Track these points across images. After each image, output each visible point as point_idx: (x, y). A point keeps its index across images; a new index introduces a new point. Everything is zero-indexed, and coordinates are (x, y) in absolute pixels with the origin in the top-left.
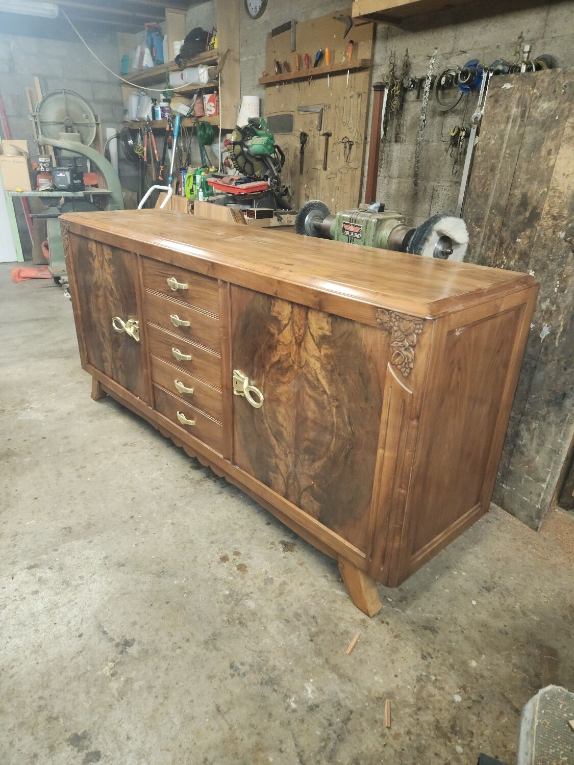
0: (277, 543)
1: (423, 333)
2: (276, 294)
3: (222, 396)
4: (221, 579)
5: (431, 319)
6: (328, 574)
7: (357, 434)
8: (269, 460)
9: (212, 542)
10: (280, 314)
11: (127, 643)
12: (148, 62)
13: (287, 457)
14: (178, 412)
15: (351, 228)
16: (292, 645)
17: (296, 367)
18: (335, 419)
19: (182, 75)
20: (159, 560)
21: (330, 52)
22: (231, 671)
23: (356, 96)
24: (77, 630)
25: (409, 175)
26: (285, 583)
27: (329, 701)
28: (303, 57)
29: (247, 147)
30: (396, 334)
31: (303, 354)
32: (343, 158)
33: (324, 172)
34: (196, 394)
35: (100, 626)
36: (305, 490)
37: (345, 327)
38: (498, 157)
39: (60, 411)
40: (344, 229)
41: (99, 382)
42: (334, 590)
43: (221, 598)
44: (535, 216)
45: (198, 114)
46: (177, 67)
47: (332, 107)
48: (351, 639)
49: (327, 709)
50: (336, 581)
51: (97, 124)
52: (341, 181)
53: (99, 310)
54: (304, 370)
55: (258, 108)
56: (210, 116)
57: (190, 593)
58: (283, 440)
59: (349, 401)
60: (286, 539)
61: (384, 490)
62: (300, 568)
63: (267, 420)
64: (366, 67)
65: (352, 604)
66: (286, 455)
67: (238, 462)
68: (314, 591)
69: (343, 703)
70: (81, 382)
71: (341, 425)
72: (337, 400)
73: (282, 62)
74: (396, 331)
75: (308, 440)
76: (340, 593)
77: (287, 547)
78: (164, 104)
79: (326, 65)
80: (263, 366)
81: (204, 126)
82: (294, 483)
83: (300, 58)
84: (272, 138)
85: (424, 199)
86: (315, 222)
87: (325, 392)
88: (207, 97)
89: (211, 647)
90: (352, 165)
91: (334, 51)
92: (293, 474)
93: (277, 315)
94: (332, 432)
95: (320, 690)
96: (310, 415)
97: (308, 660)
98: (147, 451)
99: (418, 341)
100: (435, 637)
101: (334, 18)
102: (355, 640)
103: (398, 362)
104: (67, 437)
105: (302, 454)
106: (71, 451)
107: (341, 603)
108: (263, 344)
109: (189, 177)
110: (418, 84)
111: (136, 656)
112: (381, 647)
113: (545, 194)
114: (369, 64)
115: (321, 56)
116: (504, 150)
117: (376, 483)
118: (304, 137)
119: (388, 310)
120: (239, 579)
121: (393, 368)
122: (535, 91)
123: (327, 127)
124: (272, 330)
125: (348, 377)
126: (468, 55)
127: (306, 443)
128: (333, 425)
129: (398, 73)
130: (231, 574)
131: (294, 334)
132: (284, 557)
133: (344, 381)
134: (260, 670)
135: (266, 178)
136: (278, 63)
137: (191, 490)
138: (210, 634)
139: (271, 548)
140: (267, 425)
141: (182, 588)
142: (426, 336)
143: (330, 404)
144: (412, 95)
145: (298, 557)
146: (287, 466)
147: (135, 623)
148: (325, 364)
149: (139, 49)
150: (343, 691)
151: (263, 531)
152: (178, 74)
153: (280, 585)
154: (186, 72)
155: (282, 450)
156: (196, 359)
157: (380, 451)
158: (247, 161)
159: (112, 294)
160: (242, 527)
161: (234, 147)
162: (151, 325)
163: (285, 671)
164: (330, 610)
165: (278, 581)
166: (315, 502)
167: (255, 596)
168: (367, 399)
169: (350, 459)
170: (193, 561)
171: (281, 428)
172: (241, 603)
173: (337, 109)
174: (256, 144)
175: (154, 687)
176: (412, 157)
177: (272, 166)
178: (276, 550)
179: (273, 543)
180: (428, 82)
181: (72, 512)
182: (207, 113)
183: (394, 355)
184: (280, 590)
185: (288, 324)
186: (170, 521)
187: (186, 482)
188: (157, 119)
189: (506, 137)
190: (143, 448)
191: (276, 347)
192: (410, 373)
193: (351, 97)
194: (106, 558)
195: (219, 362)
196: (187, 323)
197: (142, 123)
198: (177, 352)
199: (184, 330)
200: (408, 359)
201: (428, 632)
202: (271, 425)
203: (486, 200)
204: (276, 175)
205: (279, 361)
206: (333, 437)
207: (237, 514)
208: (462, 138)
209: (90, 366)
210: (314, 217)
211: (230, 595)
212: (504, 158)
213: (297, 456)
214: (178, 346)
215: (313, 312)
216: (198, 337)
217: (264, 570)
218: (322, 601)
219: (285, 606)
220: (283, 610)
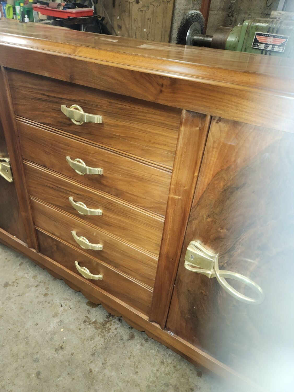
14: (76, 263)
33: (137, 5)
34: (108, 251)
40: (256, 41)
52: (153, 13)
86: (195, 37)
98: (33, 289)
137: (99, 340)
156: (109, 215)
162: (30, 164)
187: (91, 330)
196: (98, 171)
199: (94, 180)
210: (195, 31)
214: (79, 197)
216: (117, 190)
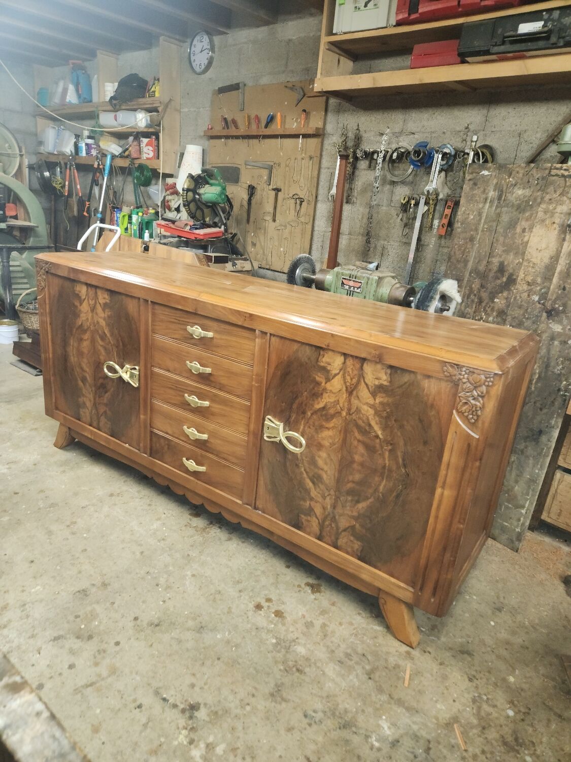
0: (303, 586)
1: (492, 386)
2: (328, 346)
3: (248, 442)
4: (263, 628)
5: (500, 373)
6: (361, 612)
7: (412, 475)
8: (302, 503)
9: (240, 591)
10: (330, 364)
11: (194, 708)
12: (72, 97)
13: (325, 499)
14: (184, 459)
15: (351, 283)
16: (354, 685)
17: (344, 414)
18: (387, 462)
19: (116, 116)
20: (193, 615)
21: (281, 116)
22: (306, 721)
23: (308, 159)
24: (135, 701)
25: (359, 233)
26: (324, 626)
27: (407, 734)
28: (253, 116)
29: (199, 195)
30: (465, 386)
31: (355, 402)
32: (293, 212)
33: (273, 223)
34: (212, 440)
35: (157, 693)
36: (345, 530)
37: (406, 378)
38: (476, 230)
39: (23, 463)
40: (343, 283)
41: (69, 428)
42: (371, 626)
43: (271, 648)
44: (511, 281)
45: (134, 155)
46: (110, 108)
47: (283, 165)
48: (405, 672)
49: (407, 743)
51: (21, 156)
52: (291, 233)
53: (80, 354)
54: (354, 416)
55: (202, 157)
56: (148, 159)
57: (237, 646)
58: (322, 482)
59: (405, 444)
60: (311, 581)
61: (440, 526)
62: (334, 608)
63: (303, 463)
64: (319, 134)
65: (392, 638)
66: (324, 497)
67: (260, 506)
68: (354, 629)
69: (418, 734)
70: (36, 429)
71: (394, 468)
72: (391, 444)
73: (229, 119)
74: (464, 383)
75: (353, 482)
76: (378, 628)
77: (315, 588)
78: (90, 141)
79: (277, 128)
80: (304, 413)
81: (141, 168)
82: (331, 525)
83: (249, 117)
84: (224, 189)
85: (375, 255)
86: (305, 275)
87: (377, 437)
88: (145, 141)
89: (279, 699)
90: (302, 219)
91: (285, 116)
92: (331, 515)
93: (326, 365)
94: (382, 475)
95: (394, 725)
96: (357, 458)
97: (374, 698)
98: (137, 500)
99: (488, 392)
100: (473, 659)
101: (286, 87)
102: (408, 672)
103: (465, 410)
104: (42, 491)
105: (344, 496)
106: (53, 505)
107: (382, 638)
108: (306, 391)
109: (124, 216)
110: (370, 156)
111: (207, 719)
112: (432, 675)
113: (520, 264)
114: (321, 132)
115: (271, 119)
116: (482, 225)
117: (431, 520)
118: (252, 190)
119: (457, 365)
120: (280, 626)
121: (459, 416)
122: (511, 179)
123: (277, 182)
124: (318, 379)
125: (405, 423)
126: (416, 136)
127: (350, 485)
128: (384, 467)
129: (350, 144)
130: (271, 622)
131: (345, 383)
132: (315, 599)
133: (401, 427)
134: (334, 714)
135: (215, 225)
136: (225, 119)
137: (198, 538)
138: (272, 685)
139: (300, 591)
140: (303, 469)
141: (228, 642)
142: (495, 388)
143: (382, 447)
144: (363, 164)
145: (328, 598)
146: (324, 508)
147: (193, 686)
148: (379, 411)
149: (61, 85)
150: (414, 723)
151: (285, 575)
152: (112, 115)
153: (321, 627)
154: (121, 115)
155: (319, 493)
156: (214, 405)
157: (439, 491)
158: (198, 208)
159: (103, 337)
160: (263, 572)
161: (187, 193)
162: (156, 370)
163: (357, 712)
164: (375, 646)
165: (318, 623)
166: (355, 542)
167: (302, 641)
168: (425, 443)
169: (401, 499)
170: (228, 613)
171: (320, 472)
172: (291, 650)
173: (287, 169)
174: (209, 192)
175: (238, 748)
176: (362, 218)
177: (221, 214)
178: (304, 592)
179: (299, 586)
180: (381, 155)
181: (80, 572)
182: (145, 156)
183: (461, 404)
184: (323, 632)
185: (338, 374)
186: (189, 573)
187: (191, 531)
188: (80, 155)
189: (484, 215)
190: (132, 498)
191: (322, 394)
192: (476, 421)
193: (303, 159)
194: (136, 619)
195: (248, 410)
196: (208, 370)
197: (61, 157)
198: (193, 400)
199: (204, 378)
200: (476, 408)
201: (466, 656)
202: (308, 470)
203: (466, 265)
204: (225, 222)
205: (324, 408)
206: (383, 478)
207: (254, 560)
208: (412, 205)
209: (57, 411)
210: (304, 270)
211: (278, 644)
212: (483, 231)
213: (337, 498)
214: (192, 393)
215: (369, 364)
216: (220, 384)
217: (300, 614)
218: (365, 638)
219: (333, 648)
220: (333, 651)
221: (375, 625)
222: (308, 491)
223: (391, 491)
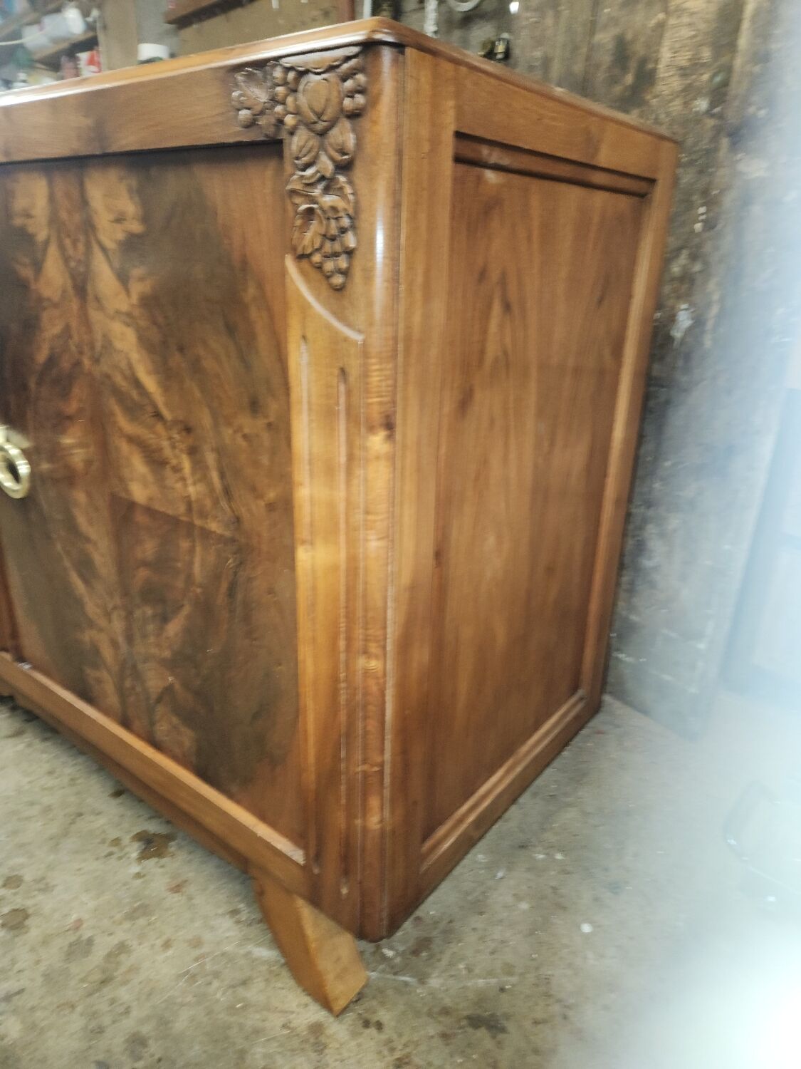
0: (126, 839)
1: (370, 104)
6: (242, 906)
17: (87, 362)
19: (41, 28)
26: (122, 948)
31: (95, 315)
42: (250, 947)
44: (646, 77)
50: (260, 921)
60: (153, 827)
62: (176, 898)
66: (108, 615)
68: (196, 959)
71: (208, 503)
74: (293, 132)
75: (145, 564)
76: (266, 953)
77: (151, 846)
80: (25, 387)
87: (158, 415)
88: (84, 57)
100: (500, 1045)
103: (313, 242)
107: (262, 985)
113: (661, 26)
121: (303, 273)
127: (143, 573)
132: (138, 876)
139: (111, 854)
145: (173, 871)
146: (114, 644)
151: (99, 814)
153: (109, 955)
160: (47, 809)
164: (231, 1009)
169: (239, 597)
178: (120, 858)
179: (116, 842)
183: (298, 222)
184: (104, 971)
192: (348, 271)
200: (338, 221)
201: (482, 1033)
206: (194, 541)
207: (44, 780)
217: (74, 917)
218: (216, 984)
219: (106, 1020)
220: (100, 1030)
221: (258, 945)
222: (79, 603)
223: (216, 577)
